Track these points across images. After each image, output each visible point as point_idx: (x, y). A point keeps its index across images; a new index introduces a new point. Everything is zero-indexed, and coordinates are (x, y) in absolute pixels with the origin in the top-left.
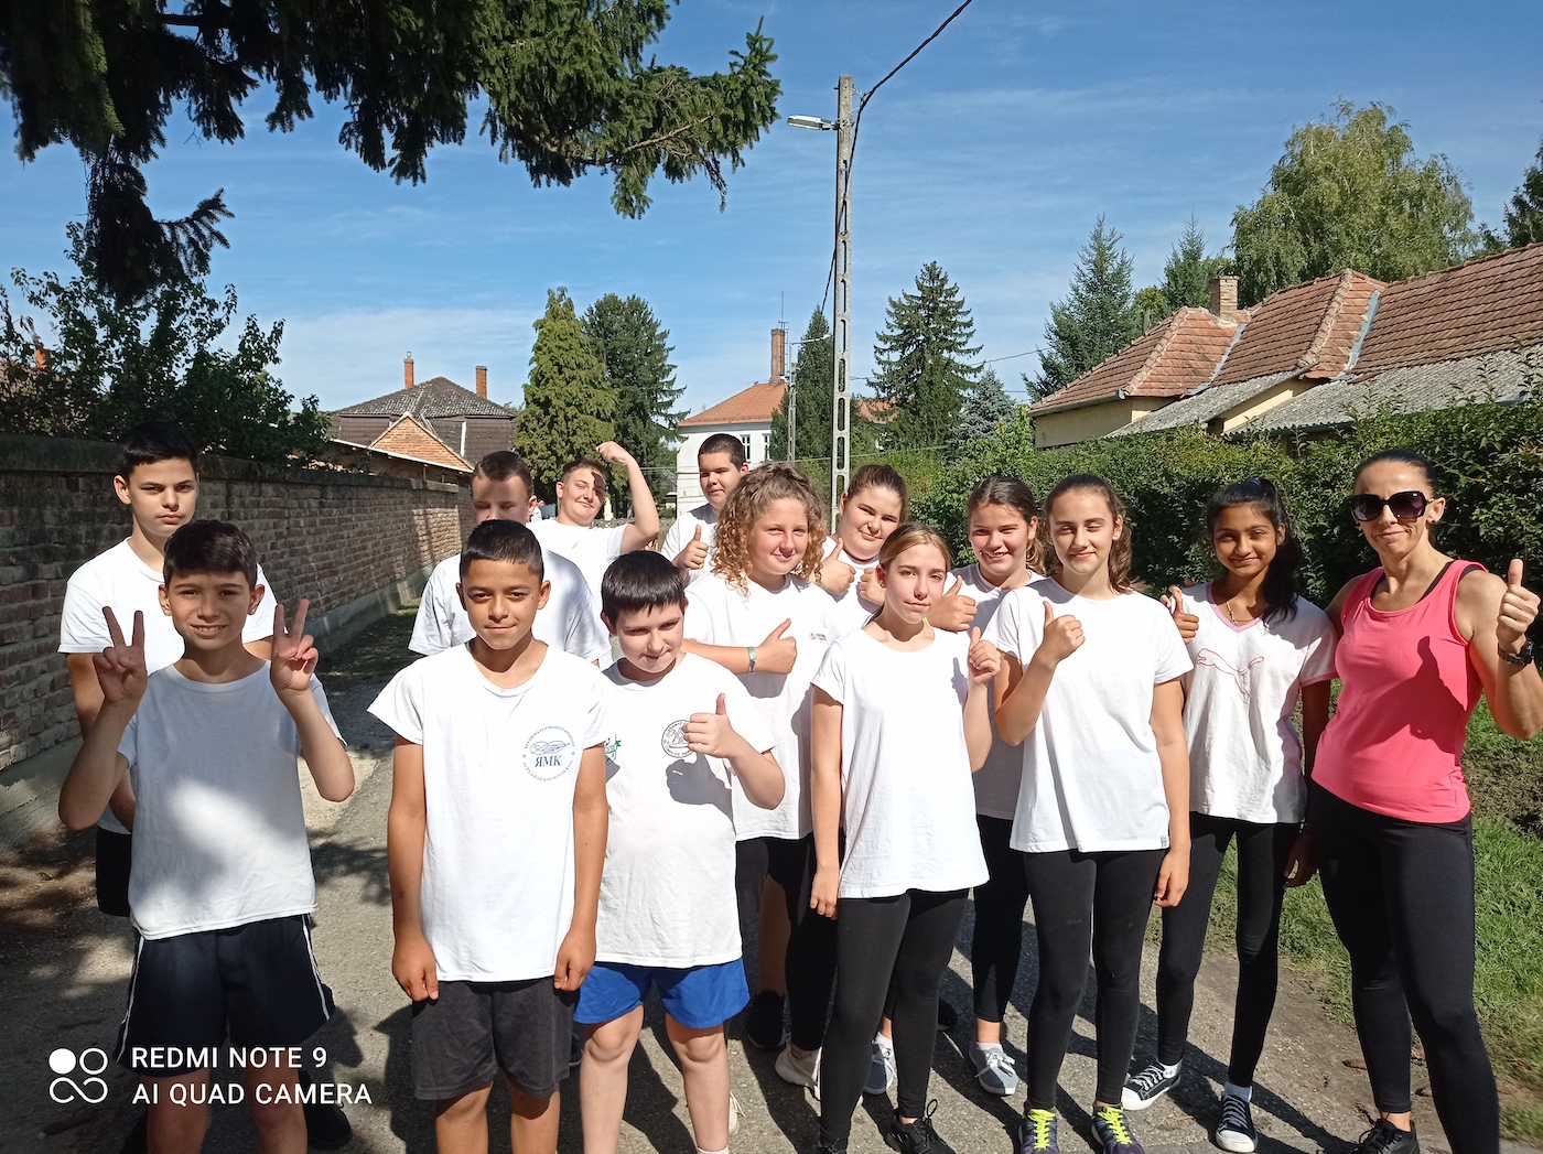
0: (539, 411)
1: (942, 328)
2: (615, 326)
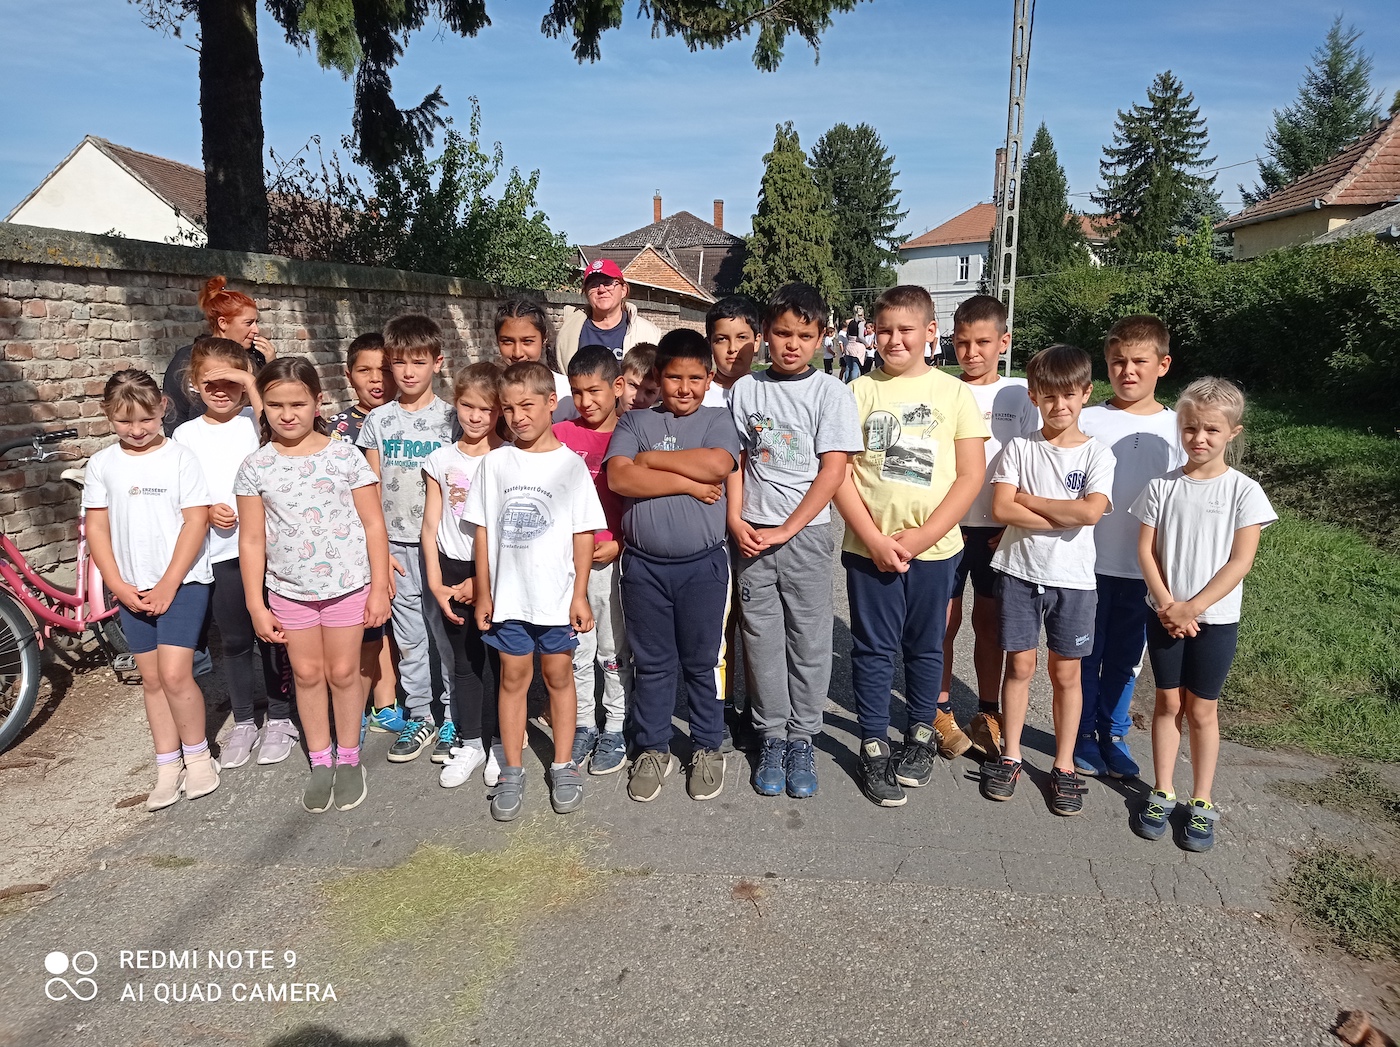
0: (765, 239)
1: (1174, 139)
2: (843, 155)
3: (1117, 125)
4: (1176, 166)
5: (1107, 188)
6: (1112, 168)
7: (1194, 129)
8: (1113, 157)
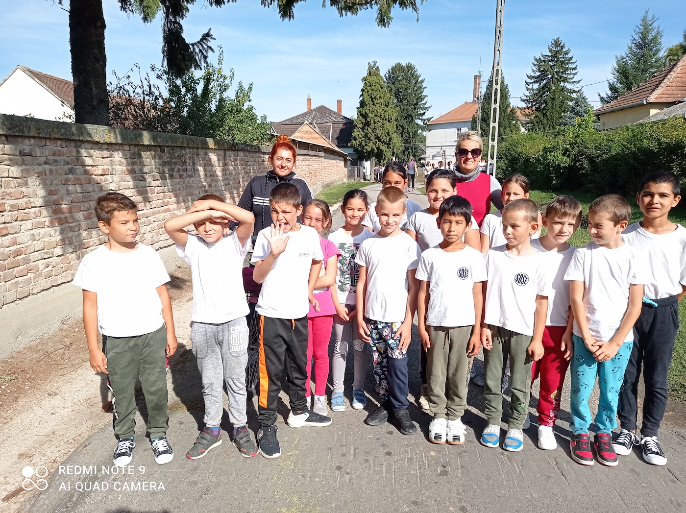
1: (561, 70)
2: (400, 78)
3: (534, 64)
4: (562, 84)
5: (529, 95)
6: (531, 85)
7: (571, 66)
8: (531, 79)
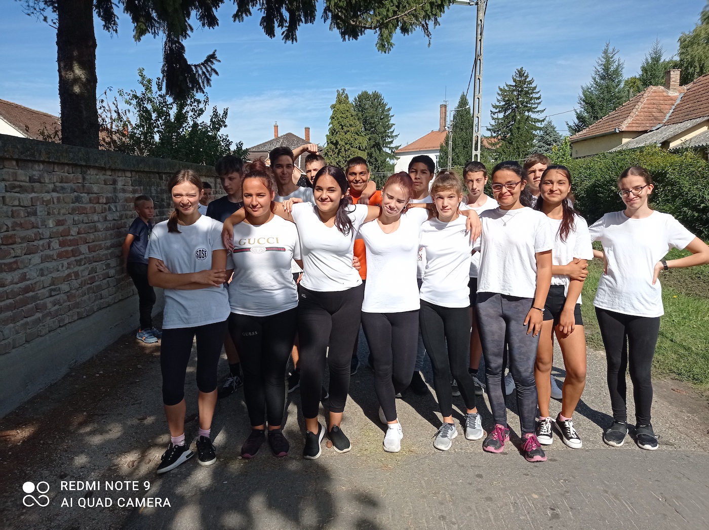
0: (333, 147)
1: (525, 100)
2: (367, 106)
3: (498, 94)
4: (526, 113)
5: (494, 124)
6: (496, 114)
7: (535, 95)
8: (496, 109)
